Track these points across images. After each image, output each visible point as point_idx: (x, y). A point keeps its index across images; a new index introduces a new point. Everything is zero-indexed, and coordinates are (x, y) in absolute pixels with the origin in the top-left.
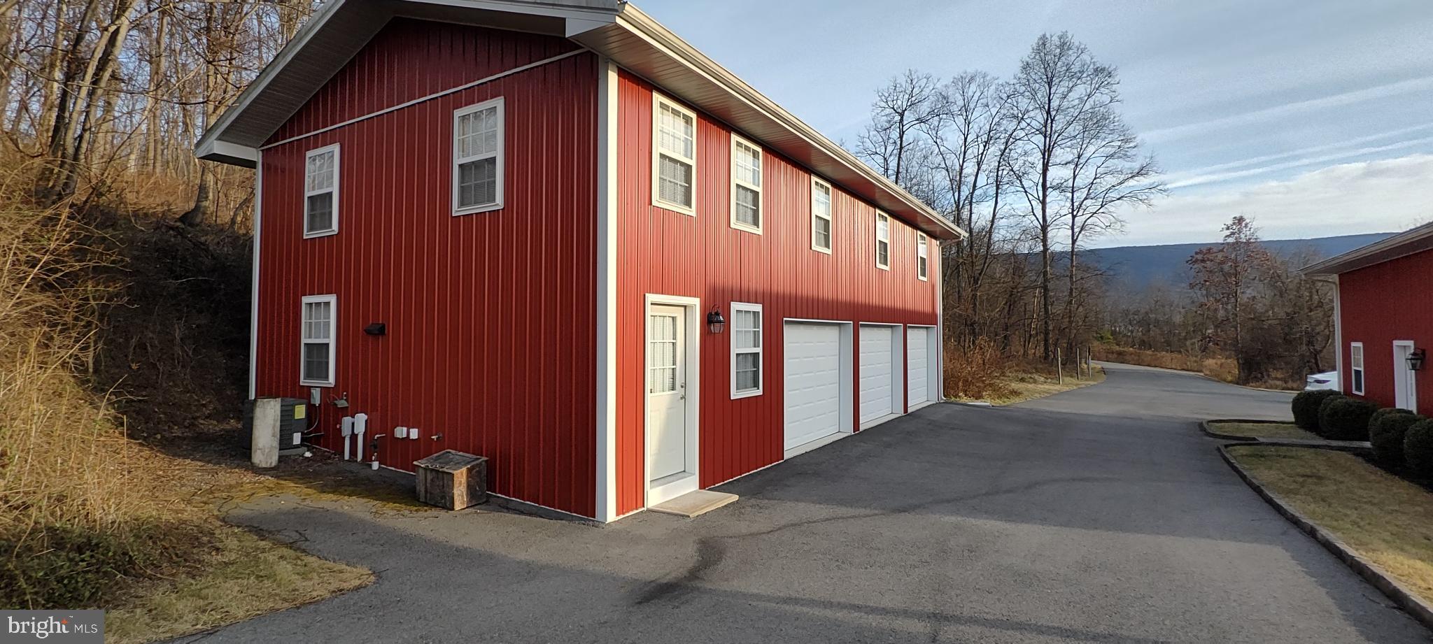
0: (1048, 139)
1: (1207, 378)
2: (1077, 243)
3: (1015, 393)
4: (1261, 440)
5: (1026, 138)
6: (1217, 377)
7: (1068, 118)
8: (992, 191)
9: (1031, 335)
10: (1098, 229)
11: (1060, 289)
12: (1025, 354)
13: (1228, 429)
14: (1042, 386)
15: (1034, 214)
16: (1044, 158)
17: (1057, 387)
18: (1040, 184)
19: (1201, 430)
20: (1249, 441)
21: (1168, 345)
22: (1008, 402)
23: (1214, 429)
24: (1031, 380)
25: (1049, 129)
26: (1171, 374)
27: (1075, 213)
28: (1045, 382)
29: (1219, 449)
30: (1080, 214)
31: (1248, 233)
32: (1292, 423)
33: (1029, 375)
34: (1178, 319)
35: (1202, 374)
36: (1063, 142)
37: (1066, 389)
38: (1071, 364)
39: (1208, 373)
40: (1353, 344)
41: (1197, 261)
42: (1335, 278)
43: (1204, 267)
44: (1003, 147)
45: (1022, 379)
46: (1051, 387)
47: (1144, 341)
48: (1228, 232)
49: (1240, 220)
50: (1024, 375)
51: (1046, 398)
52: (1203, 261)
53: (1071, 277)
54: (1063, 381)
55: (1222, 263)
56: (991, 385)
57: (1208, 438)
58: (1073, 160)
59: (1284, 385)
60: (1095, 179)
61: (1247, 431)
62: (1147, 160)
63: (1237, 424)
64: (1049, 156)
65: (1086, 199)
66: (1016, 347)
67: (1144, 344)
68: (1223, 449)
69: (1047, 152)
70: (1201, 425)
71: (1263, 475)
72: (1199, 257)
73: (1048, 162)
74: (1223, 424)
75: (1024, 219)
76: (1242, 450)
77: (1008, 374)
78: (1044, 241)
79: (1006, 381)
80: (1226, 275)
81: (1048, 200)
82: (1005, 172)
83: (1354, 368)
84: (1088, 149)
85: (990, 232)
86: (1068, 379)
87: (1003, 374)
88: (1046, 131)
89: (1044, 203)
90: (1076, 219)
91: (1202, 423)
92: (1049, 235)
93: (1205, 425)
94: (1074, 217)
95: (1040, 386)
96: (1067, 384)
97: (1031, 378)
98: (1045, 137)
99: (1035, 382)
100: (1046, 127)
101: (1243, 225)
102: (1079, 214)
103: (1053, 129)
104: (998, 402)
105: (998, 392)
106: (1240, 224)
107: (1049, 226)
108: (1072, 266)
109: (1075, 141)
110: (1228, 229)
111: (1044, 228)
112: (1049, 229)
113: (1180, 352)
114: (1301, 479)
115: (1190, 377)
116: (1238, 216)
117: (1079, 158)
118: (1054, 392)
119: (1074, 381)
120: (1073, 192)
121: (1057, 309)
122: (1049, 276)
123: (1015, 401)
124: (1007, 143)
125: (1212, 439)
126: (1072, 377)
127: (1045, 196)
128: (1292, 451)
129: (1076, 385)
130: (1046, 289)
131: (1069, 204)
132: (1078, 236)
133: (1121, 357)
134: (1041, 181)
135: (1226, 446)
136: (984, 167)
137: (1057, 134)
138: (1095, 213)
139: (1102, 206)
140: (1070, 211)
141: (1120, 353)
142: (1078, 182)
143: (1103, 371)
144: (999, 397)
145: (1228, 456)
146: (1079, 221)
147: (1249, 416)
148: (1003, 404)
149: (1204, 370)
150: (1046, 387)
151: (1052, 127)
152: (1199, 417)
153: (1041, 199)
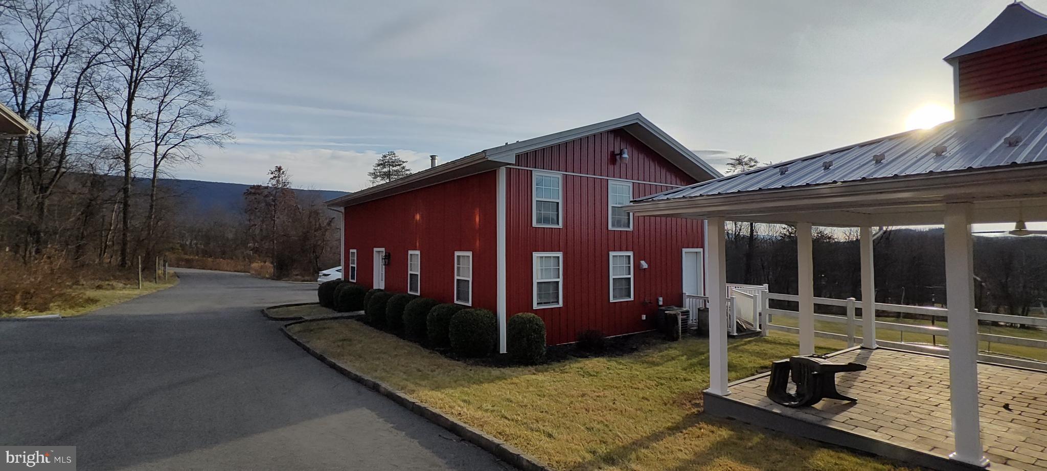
0: (135, 73)
1: (253, 276)
2: (159, 168)
3: (93, 301)
4: (306, 318)
5: (111, 64)
6: (259, 275)
7: (156, 60)
8: (70, 105)
9: (106, 246)
10: (179, 159)
11: (140, 206)
12: (100, 264)
13: (282, 313)
14: (121, 292)
15: (117, 136)
16: (130, 88)
17: (137, 292)
18: (125, 111)
19: (264, 316)
20: (298, 320)
21: (223, 254)
22: (82, 311)
23: (272, 313)
24: (109, 287)
25: (136, 63)
26: (231, 275)
27: (158, 142)
28: (124, 288)
29: (282, 330)
30: (163, 143)
31: (284, 178)
32: (317, 303)
33: (107, 283)
34: (230, 236)
35: (249, 274)
36: (149, 79)
37: (146, 293)
38: (149, 270)
39: (253, 272)
40: (351, 251)
41: (251, 193)
42: (342, 209)
43: (255, 198)
44: (85, 66)
45: (98, 286)
46: (131, 292)
47: (206, 251)
48: (272, 176)
49: (279, 169)
50: (100, 283)
51: (126, 302)
52: (254, 194)
53: (152, 196)
54: (142, 285)
55: (266, 196)
56: (61, 295)
57: (270, 321)
58: (158, 98)
59: (303, 279)
60: (178, 117)
61: (294, 313)
62: (222, 112)
63: (286, 308)
64: (136, 87)
65: (168, 132)
66: (91, 256)
67: (206, 254)
68: (284, 328)
69: (134, 84)
70: (262, 311)
71: (318, 344)
72: (253, 191)
73: (134, 92)
74: (277, 309)
75: (107, 139)
76: (297, 328)
77: (82, 282)
78: (127, 161)
79: (80, 289)
80: (268, 205)
81: (132, 125)
82: (85, 91)
83: (351, 265)
84: (173, 92)
85: (65, 144)
86: (147, 284)
87: (77, 283)
88: (134, 65)
89: (127, 127)
90: (159, 147)
91: (263, 310)
92: (132, 157)
93: (266, 312)
94: (157, 145)
95: (118, 292)
96: (146, 288)
97: (109, 285)
98: (132, 70)
99: (113, 288)
100: (133, 61)
101: (281, 173)
102: (161, 143)
103: (141, 64)
104: (69, 313)
105: (72, 302)
106: (279, 171)
107: (132, 149)
108: (153, 186)
109: (161, 82)
110: (272, 173)
111: (127, 150)
112: (132, 151)
113: (232, 259)
114: (340, 344)
115: (241, 277)
116: (279, 166)
117: (165, 96)
118: (134, 297)
119: (153, 285)
120: (157, 124)
121: (136, 223)
122: (130, 193)
123: (92, 309)
124: (89, 63)
125: (274, 322)
126: (150, 281)
127: (129, 122)
128: (326, 323)
129: (155, 289)
130: (126, 205)
131: (153, 133)
132: (159, 163)
133: (189, 264)
134: (126, 107)
135: (286, 326)
136: (59, 78)
137: (144, 71)
138: (176, 145)
139: (183, 141)
140: (154, 139)
141: (187, 261)
142: (163, 117)
143: (177, 275)
144: (71, 307)
145: (290, 334)
146: (162, 150)
147: (291, 301)
148: (76, 314)
149: (251, 271)
150: (126, 292)
151: (139, 62)
152: (261, 305)
153: (125, 123)
